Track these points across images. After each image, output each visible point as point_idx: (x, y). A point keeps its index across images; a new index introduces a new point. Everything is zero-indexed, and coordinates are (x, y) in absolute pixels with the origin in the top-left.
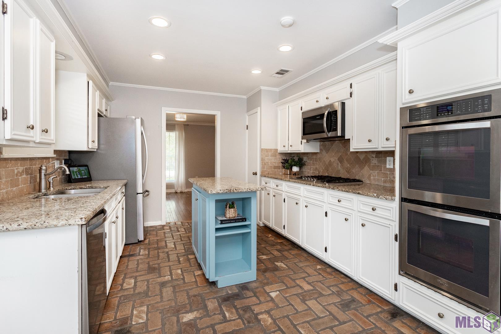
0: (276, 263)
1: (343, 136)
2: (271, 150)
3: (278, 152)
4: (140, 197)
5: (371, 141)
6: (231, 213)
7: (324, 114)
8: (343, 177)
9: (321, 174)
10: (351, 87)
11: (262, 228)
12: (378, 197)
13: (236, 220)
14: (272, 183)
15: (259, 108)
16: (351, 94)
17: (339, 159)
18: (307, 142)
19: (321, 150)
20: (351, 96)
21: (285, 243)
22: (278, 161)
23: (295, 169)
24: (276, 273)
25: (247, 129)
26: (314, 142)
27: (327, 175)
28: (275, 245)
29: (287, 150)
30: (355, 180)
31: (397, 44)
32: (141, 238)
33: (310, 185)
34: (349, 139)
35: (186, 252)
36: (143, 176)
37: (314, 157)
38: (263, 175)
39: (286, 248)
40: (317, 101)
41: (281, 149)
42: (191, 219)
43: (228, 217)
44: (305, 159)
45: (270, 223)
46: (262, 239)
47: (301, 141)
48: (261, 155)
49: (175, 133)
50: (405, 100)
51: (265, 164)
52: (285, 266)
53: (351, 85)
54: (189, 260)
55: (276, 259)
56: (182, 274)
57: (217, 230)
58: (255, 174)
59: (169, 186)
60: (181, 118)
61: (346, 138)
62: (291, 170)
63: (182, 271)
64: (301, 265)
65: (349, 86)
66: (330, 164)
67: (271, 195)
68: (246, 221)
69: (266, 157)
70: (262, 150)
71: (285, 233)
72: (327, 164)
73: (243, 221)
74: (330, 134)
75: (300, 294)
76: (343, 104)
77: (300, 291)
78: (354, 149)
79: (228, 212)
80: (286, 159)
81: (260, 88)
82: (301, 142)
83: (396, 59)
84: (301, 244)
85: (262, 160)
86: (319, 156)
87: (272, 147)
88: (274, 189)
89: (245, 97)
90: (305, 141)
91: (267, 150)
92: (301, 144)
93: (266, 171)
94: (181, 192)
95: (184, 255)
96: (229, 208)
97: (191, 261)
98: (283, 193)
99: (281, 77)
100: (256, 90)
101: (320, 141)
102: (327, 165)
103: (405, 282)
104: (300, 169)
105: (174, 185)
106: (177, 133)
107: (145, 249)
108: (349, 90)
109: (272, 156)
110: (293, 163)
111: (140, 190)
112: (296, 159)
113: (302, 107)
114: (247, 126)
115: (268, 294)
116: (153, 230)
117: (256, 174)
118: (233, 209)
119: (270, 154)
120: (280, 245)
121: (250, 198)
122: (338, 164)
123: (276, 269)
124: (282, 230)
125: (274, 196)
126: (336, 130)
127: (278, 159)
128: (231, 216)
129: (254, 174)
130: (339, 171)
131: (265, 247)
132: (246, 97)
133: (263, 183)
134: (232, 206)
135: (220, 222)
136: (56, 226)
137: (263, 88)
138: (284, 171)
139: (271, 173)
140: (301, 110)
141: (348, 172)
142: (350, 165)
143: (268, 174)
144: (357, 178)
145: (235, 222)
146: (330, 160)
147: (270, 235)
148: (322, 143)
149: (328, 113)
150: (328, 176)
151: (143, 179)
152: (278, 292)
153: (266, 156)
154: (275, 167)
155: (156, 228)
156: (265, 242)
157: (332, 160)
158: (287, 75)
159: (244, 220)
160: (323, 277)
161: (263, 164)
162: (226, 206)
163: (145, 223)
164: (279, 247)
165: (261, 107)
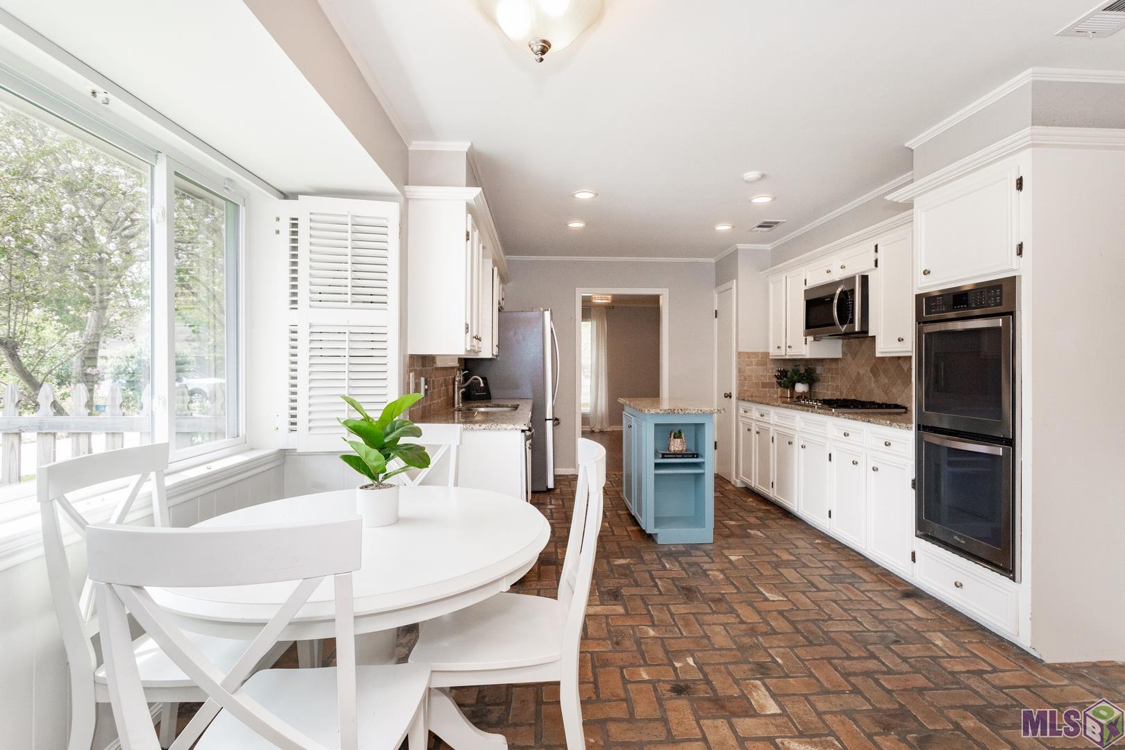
0: (749, 531)
1: (864, 331)
2: (756, 354)
3: (771, 358)
4: (549, 424)
5: (903, 340)
6: (676, 445)
7: (835, 294)
8: (878, 401)
9: (844, 397)
10: (876, 251)
11: (742, 490)
12: (891, 426)
13: (683, 455)
14: (755, 411)
15: (735, 281)
16: (876, 262)
17: (872, 371)
18: (815, 340)
19: (844, 353)
20: (876, 265)
21: (773, 511)
22: (770, 374)
23: (801, 388)
24: (745, 540)
25: (716, 317)
26: (828, 341)
27: (853, 398)
28: (753, 512)
29: (784, 354)
30: (897, 406)
31: (913, 201)
32: (551, 484)
33: (808, 411)
34: (874, 337)
35: (614, 507)
36: (553, 396)
37: (834, 366)
38: (741, 398)
39: (772, 516)
40: (828, 272)
41: (774, 353)
42: (621, 470)
43: (672, 450)
44: (819, 370)
45: (750, 479)
46: (735, 503)
47: (806, 339)
48: (739, 363)
49: (590, 323)
50: (921, 283)
51: (745, 379)
52: (762, 535)
53: (876, 246)
54: (619, 516)
55: (752, 526)
56: (611, 527)
57: (657, 466)
58: (729, 396)
59: (585, 419)
60: (601, 296)
61: (870, 334)
62: (794, 389)
63: (609, 524)
64: (789, 536)
65: (874, 248)
66: (859, 378)
67: (753, 432)
68: (697, 457)
69: (747, 367)
70: (740, 354)
71: (772, 494)
72: (854, 378)
73: (693, 457)
74: (844, 329)
75: (773, 562)
76: (865, 279)
77: (775, 559)
78: (882, 352)
79: (672, 443)
80: (784, 370)
81: (736, 246)
82: (806, 341)
83: (912, 221)
84: (796, 510)
85: (740, 371)
86: (840, 365)
87: (760, 349)
88: (758, 420)
89: (712, 260)
90: (810, 339)
91: (749, 355)
92: (806, 343)
93: (747, 391)
94: (601, 432)
95: (612, 511)
96: (674, 438)
97: (622, 517)
98: (772, 428)
99: (768, 231)
100: (731, 250)
101: (843, 339)
102: (853, 381)
103: (927, 549)
104: (810, 388)
105: (588, 418)
106: (595, 323)
107: (557, 499)
108: (872, 256)
109: (758, 364)
110: (796, 377)
111: (549, 415)
112: (802, 370)
113: (806, 280)
114: (716, 311)
115: (726, 557)
116: (564, 480)
117: (731, 397)
118: (679, 440)
119: (754, 360)
120: (763, 513)
121: (703, 424)
122: (870, 379)
123: (748, 536)
124: (769, 489)
125: (757, 433)
126: (852, 321)
127: (770, 371)
128: (677, 449)
129: (726, 397)
130: (873, 390)
131: (736, 513)
132: (715, 260)
133: (741, 411)
134: (678, 435)
135: (661, 456)
136: (506, 429)
137: (740, 246)
138: (781, 391)
139: (758, 395)
140: (806, 284)
141: (886, 393)
142: (888, 380)
143: (752, 396)
144: (899, 402)
145: (683, 457)
146: (858, 372)
147: (751, 499)
148: (846, 341)
149: (841, 292)
150: (855, 400)
151: (553, 399)
152: (741, 557)
153: (748, 365)
154: (764, 385)
155: (568, 478)
156: (740, 506)
157: (862, 371)
158: (776, 229)
159: (696, 455)
160: (819, 551)
161: (742, 378)
162: (670, 435)
163: (556, 469)
164: (761, 514)
165: (737, 278)
